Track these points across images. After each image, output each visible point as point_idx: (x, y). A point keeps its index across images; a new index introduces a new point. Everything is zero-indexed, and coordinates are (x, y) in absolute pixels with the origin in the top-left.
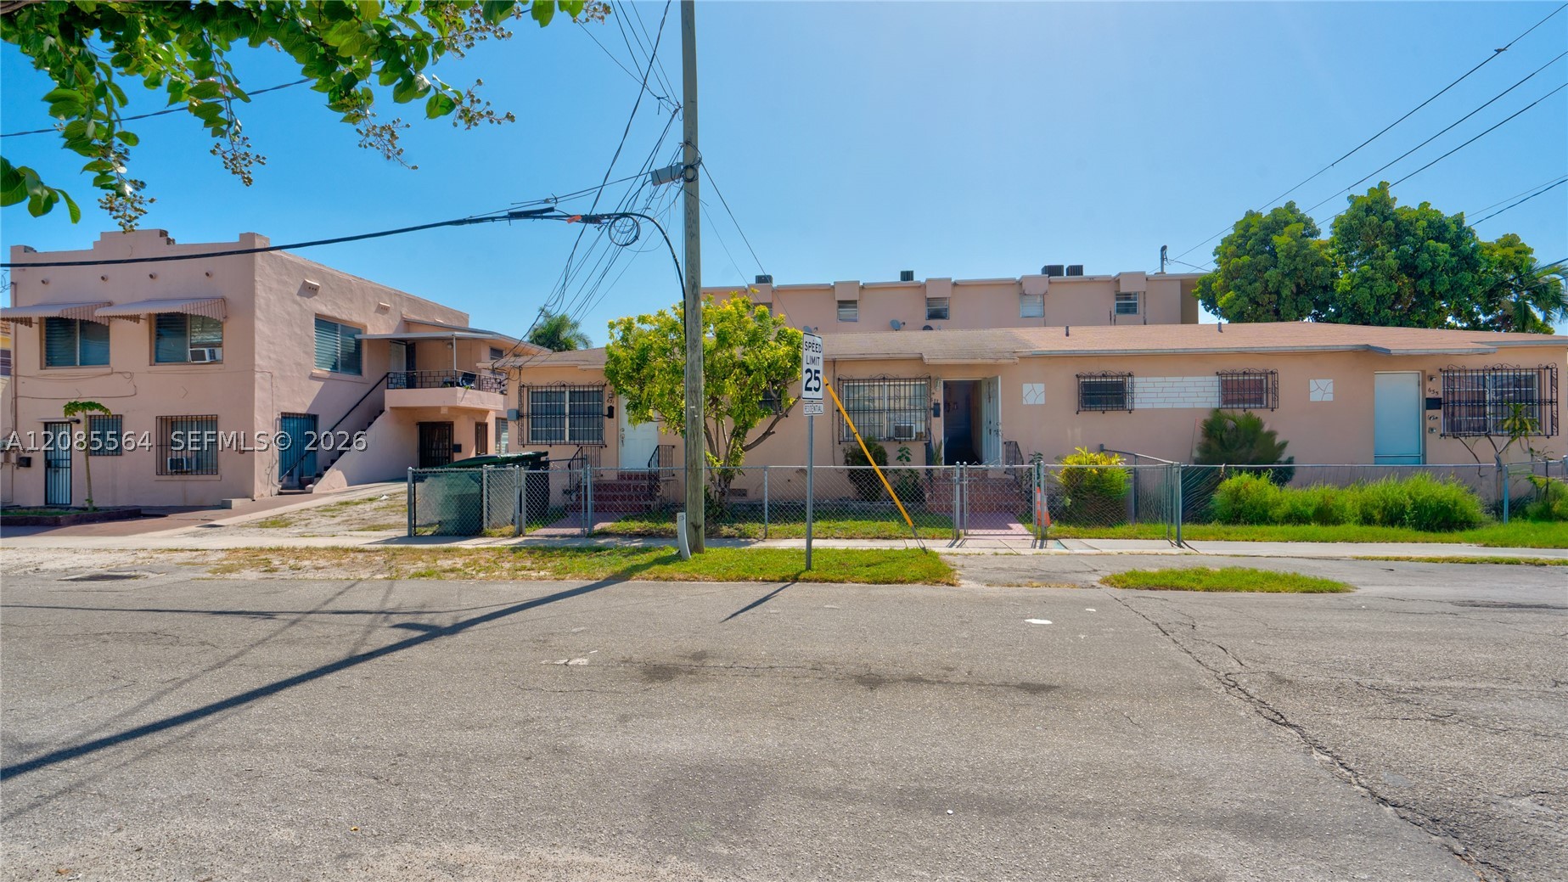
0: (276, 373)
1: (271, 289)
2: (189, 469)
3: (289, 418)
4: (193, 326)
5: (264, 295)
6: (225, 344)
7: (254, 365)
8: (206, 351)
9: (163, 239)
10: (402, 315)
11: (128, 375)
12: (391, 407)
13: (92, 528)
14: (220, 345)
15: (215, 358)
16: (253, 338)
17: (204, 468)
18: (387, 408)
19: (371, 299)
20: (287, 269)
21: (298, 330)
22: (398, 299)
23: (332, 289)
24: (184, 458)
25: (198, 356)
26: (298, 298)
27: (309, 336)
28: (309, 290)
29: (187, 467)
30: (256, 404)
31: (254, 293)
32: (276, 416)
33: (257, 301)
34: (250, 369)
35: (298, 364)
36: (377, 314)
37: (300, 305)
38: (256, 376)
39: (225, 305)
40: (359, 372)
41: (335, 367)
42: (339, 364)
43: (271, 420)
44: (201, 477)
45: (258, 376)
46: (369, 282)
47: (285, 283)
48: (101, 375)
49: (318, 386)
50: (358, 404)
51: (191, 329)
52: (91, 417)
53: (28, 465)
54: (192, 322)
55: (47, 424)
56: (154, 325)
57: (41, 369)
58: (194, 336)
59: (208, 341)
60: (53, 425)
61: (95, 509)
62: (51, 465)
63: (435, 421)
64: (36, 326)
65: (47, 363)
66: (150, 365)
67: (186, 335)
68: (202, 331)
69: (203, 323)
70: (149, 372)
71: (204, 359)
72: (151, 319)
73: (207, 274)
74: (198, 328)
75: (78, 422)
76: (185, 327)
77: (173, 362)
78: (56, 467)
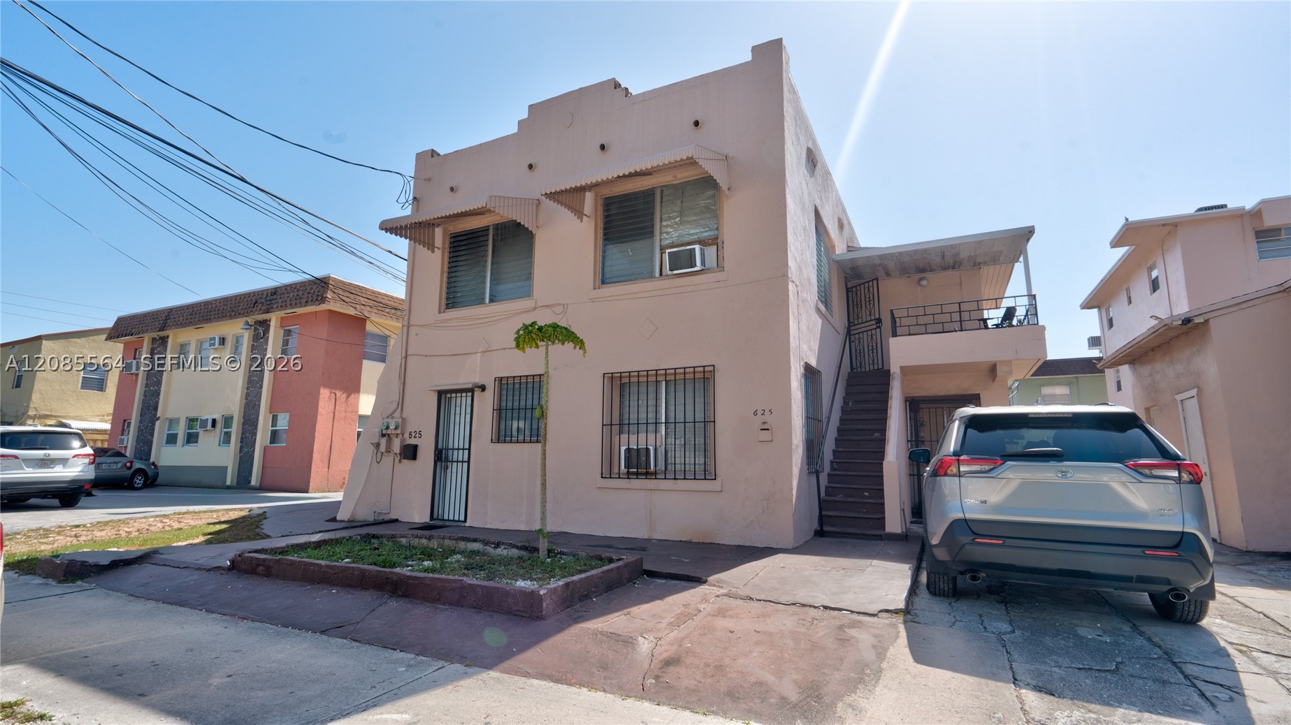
0: (800, 290)
1: (792, 141)
2: (661, 470)
4: (665, 216)
5: (789, 146)
6: (723, 240)
7: (786, 266)
8: (697, 247)
10: (847, 241)
11: (558, 309)
12: (899, 367)
14: (716, 241)
15: (705, 266)
18: (895, 369)
20: (799, 118)
23: (820, 174)
24: (651, 448)
26: (805, 171)
27: (813, 238)
28: (811, 163)
29: (657, 465)
30: (791, 340)
31: (784, 137)
33: (786, 152)
34: (780, 275)
35: (809, 281)
37: (807, 184)
39: (729, 167)
40: (832, 316)
42: (825, 295)
44: (683, 484)
45: (790, 287)
47: (798, 139)
49: (819, 323)
51: (661, 222)
52: (501, 379)
53: (414, 457)
54: (663, 210)
55: (441, 393)
56: (601, 225)
57: (440, 312)
58: (668, 233)
59: (691, 237)
60: (449, 395)
61: (549, 551)
62: (441, 457)
63: (942, 394)
64: (438, 253)
65: (447, 304)
66: (594, 289)
67: (652, 232)
68: (682, 222)
69: (682, 207)
70: (592, 300)
71: (693, 265)
72: (596, 216)
73: (697, 124)
74: (674, 219)
75: (483, 388)
76: (652, 220)
77: (631, 280)
78: (447, 460)
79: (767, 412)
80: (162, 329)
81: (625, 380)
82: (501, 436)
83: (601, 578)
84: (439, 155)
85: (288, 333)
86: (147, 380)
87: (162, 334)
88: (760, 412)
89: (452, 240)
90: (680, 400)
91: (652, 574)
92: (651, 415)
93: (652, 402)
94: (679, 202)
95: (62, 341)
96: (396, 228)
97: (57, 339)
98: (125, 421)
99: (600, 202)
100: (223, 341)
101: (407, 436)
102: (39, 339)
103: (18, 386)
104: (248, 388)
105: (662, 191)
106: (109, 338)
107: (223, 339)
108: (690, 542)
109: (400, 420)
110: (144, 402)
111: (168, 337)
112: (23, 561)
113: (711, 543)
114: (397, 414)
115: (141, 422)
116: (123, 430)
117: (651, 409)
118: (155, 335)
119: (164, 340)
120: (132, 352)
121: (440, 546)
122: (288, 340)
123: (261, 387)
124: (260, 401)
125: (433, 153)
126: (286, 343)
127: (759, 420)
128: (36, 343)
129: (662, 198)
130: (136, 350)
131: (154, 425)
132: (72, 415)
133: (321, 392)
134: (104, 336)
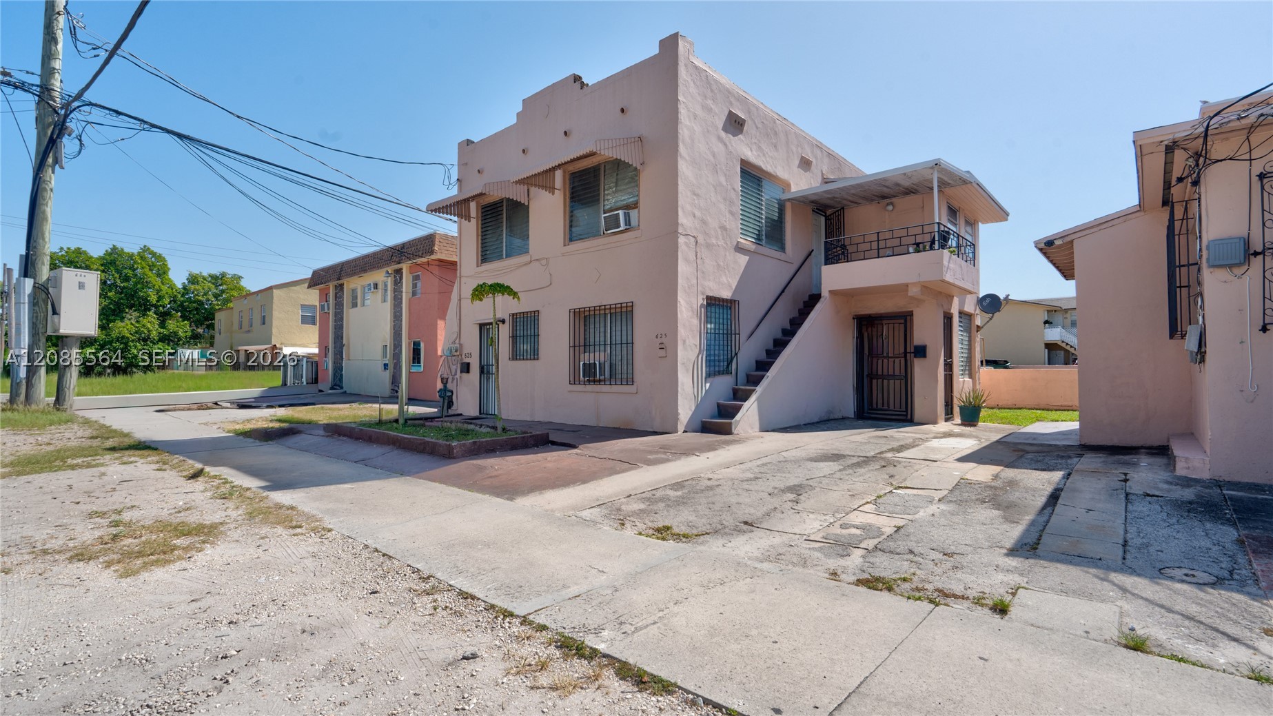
0: (701, 239)
1: (695, 116)
2: (602, 378)
3: (715, 305)
4: (607, 187)
5: (688, 123)
6: (641, 204)
7: (677, 224)
8: (621, 213)
9: (578, 85)
10: (823, 174)
11: (544, 262)
12: (830, 291)
13: (482, 469)
14: (635, 205)
15: (630, 225)
16: (676, 185)
17: (619, 376)
18: (825, 293)
19: (794, 149)
20: (712, 91)
21: (723, 180)
22: (818, 152)
23: (757, 128)
24: (597, 363)
25: (613, 222)
26: (723, 134)
27: (734, 189)
28: (735, 124)
29: (600, 375)
30: (680, 281)
31: (678, 118)
32: (700, 302)
33: (680, 131)
34: (672, 231)
35: (723, 228)
36: (799, 169)
37: (725, 145)
38: (680, 240)
39: (642, 146)
40: (782, 248)
41: (758, 238)
42: (764, 233)
43: (695, 306)
44: (615, 388)
45: (681, 240)
46: (792, 124)
47: (709, 110)
48: (521, 266)
49: (743, 260)
50: (783, 291)
51: (604, 191)
52: (513, 314)
53: (468, 372)
54: (606, 181)
55: (482, 326)
56: (568, 195)
57: (477, 266)
58: (608, 200)
59: (622, 203)
60: (488, 327)
61: (504, 429)
62: (484, 371)
63: (882, 312)
64: (474, 221)
65: (482, 260)
66: (564, 246)
67: (599, 200)
68: (616, 191)
69: (617, 180)
70: (563, 255)
71: (619, 226)
72: (564, 188)
73: (622, 110)
74: (612, 188)
75: (503, 321)
76: (599, 190)
77: (586, 238)
78: (488, 373)
79: (664, 336)
80: (339, 279)
81: (587, 314)
82: (515, 356)
83: (506, 441)
84: (474, 142)
85: (416, 278)
86: (335, 317)
87: (340, 282)
88: (659, 336)
89: (483, 210)
90: (619, 328)
91: (554, 443)
92: (602, 339)
93: (602, 330)
94: (615, 174)
95: (285, 289)
96: (439, 208)
97: (282, 288)
98: (326, 347)
99: (568, 177)
100: (376, 286)
101: (463, 356)
102: (270, 288)
103: (264, 323)
104: (394, 322)
105: (605, 166)
106: (309, 287)
107: (376, 284)
108: (619, 428)
109: (458, 345)
110: (335, 333)
111: (343, 285)
112: (248, 432)
113: (631, 429)
114: (457, 341)
115: (335, 348)
116: (326, 354)
117: (602, 334)
118: (336, 283)
119: (341, 286)
120: (324, 296)
121: (456, 426)
122: (416, 284)
123: (401, 321)
124: (401, 331)
125: (469, 142)
126: (415, 286)
127: (659, 340)
128: (270, 291)
129: (605, 171)
130: (327, 294)
131: (342, 349)
132: (298, 343)
133: (438, 323)
134: (306, 285)
